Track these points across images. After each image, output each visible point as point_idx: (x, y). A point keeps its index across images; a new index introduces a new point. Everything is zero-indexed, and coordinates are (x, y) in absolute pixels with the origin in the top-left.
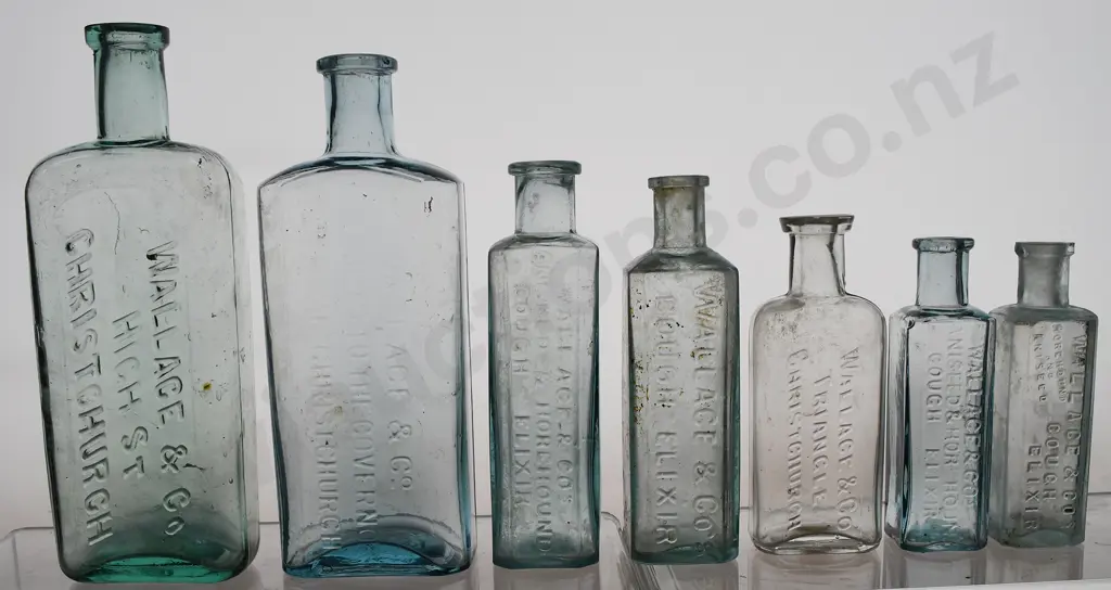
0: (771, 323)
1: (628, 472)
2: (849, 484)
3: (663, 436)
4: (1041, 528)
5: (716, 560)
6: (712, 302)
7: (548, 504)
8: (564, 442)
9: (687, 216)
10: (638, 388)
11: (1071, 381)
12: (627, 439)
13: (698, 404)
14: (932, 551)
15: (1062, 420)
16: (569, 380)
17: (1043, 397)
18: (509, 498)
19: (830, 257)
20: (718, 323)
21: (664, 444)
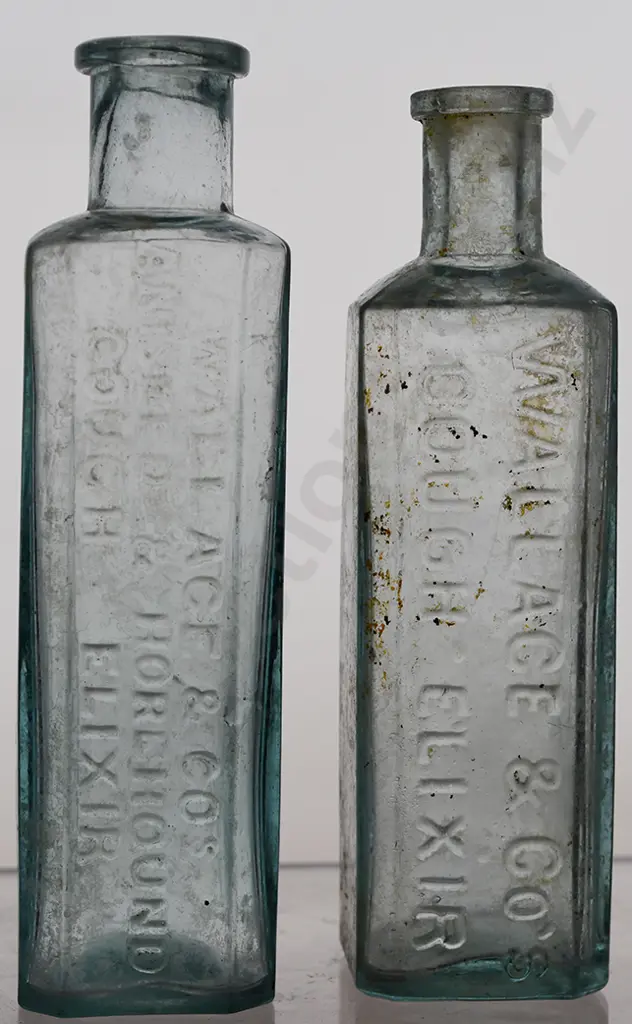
1: (352, 779)
3: (436, 694)
5: (554, 992)
6: (554, 380)
7: (159, 858)
8: (200, 708)
9: (500, 184)
10: (377, 579)
12: (351, 701)
13: (519, 618)
16: (216, 559)
18: (64, 843)
20: (568, 430)
21: (437, 712)
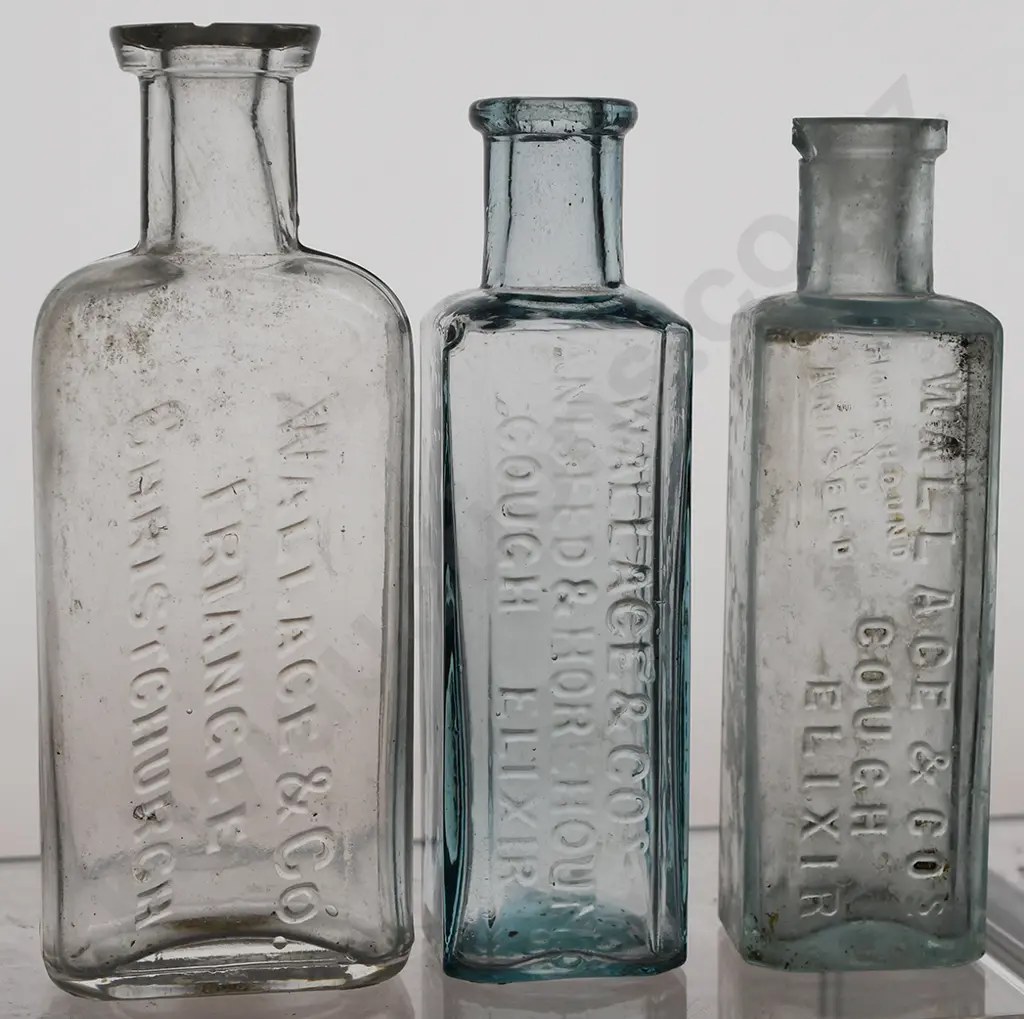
0: (79, 326)
2: (309, 789)
4: (851, 917)
11: (919, 501)
14: (538, 977)
15: (898, 610)
17: (842, 546)
19: (253, 141)
